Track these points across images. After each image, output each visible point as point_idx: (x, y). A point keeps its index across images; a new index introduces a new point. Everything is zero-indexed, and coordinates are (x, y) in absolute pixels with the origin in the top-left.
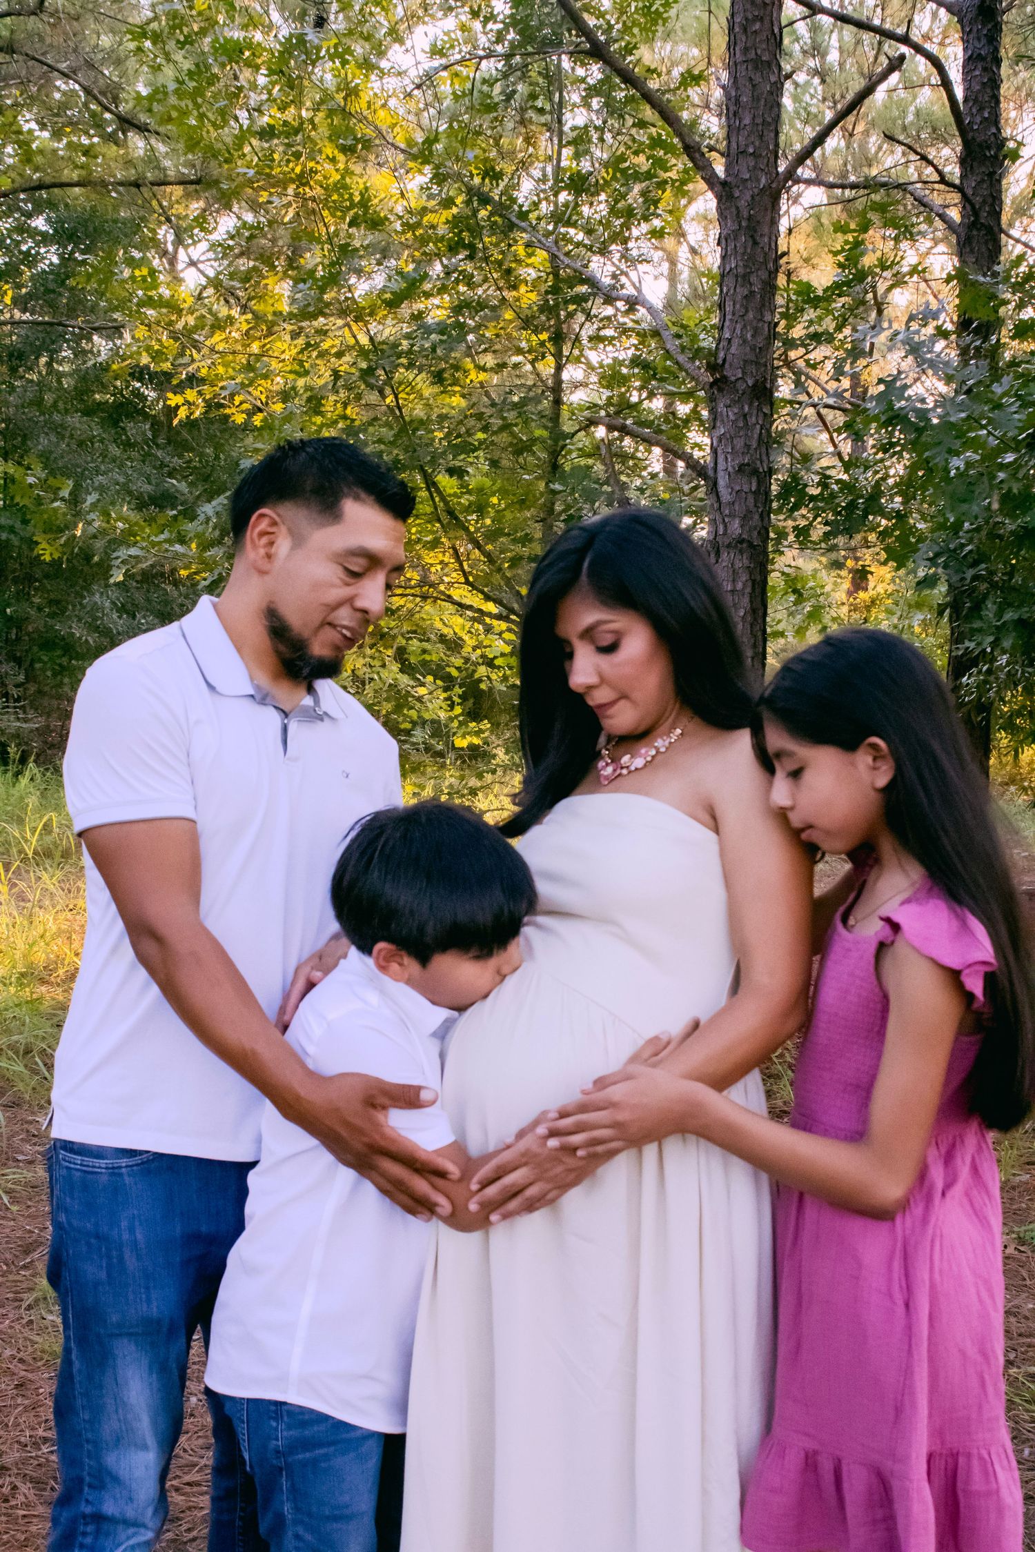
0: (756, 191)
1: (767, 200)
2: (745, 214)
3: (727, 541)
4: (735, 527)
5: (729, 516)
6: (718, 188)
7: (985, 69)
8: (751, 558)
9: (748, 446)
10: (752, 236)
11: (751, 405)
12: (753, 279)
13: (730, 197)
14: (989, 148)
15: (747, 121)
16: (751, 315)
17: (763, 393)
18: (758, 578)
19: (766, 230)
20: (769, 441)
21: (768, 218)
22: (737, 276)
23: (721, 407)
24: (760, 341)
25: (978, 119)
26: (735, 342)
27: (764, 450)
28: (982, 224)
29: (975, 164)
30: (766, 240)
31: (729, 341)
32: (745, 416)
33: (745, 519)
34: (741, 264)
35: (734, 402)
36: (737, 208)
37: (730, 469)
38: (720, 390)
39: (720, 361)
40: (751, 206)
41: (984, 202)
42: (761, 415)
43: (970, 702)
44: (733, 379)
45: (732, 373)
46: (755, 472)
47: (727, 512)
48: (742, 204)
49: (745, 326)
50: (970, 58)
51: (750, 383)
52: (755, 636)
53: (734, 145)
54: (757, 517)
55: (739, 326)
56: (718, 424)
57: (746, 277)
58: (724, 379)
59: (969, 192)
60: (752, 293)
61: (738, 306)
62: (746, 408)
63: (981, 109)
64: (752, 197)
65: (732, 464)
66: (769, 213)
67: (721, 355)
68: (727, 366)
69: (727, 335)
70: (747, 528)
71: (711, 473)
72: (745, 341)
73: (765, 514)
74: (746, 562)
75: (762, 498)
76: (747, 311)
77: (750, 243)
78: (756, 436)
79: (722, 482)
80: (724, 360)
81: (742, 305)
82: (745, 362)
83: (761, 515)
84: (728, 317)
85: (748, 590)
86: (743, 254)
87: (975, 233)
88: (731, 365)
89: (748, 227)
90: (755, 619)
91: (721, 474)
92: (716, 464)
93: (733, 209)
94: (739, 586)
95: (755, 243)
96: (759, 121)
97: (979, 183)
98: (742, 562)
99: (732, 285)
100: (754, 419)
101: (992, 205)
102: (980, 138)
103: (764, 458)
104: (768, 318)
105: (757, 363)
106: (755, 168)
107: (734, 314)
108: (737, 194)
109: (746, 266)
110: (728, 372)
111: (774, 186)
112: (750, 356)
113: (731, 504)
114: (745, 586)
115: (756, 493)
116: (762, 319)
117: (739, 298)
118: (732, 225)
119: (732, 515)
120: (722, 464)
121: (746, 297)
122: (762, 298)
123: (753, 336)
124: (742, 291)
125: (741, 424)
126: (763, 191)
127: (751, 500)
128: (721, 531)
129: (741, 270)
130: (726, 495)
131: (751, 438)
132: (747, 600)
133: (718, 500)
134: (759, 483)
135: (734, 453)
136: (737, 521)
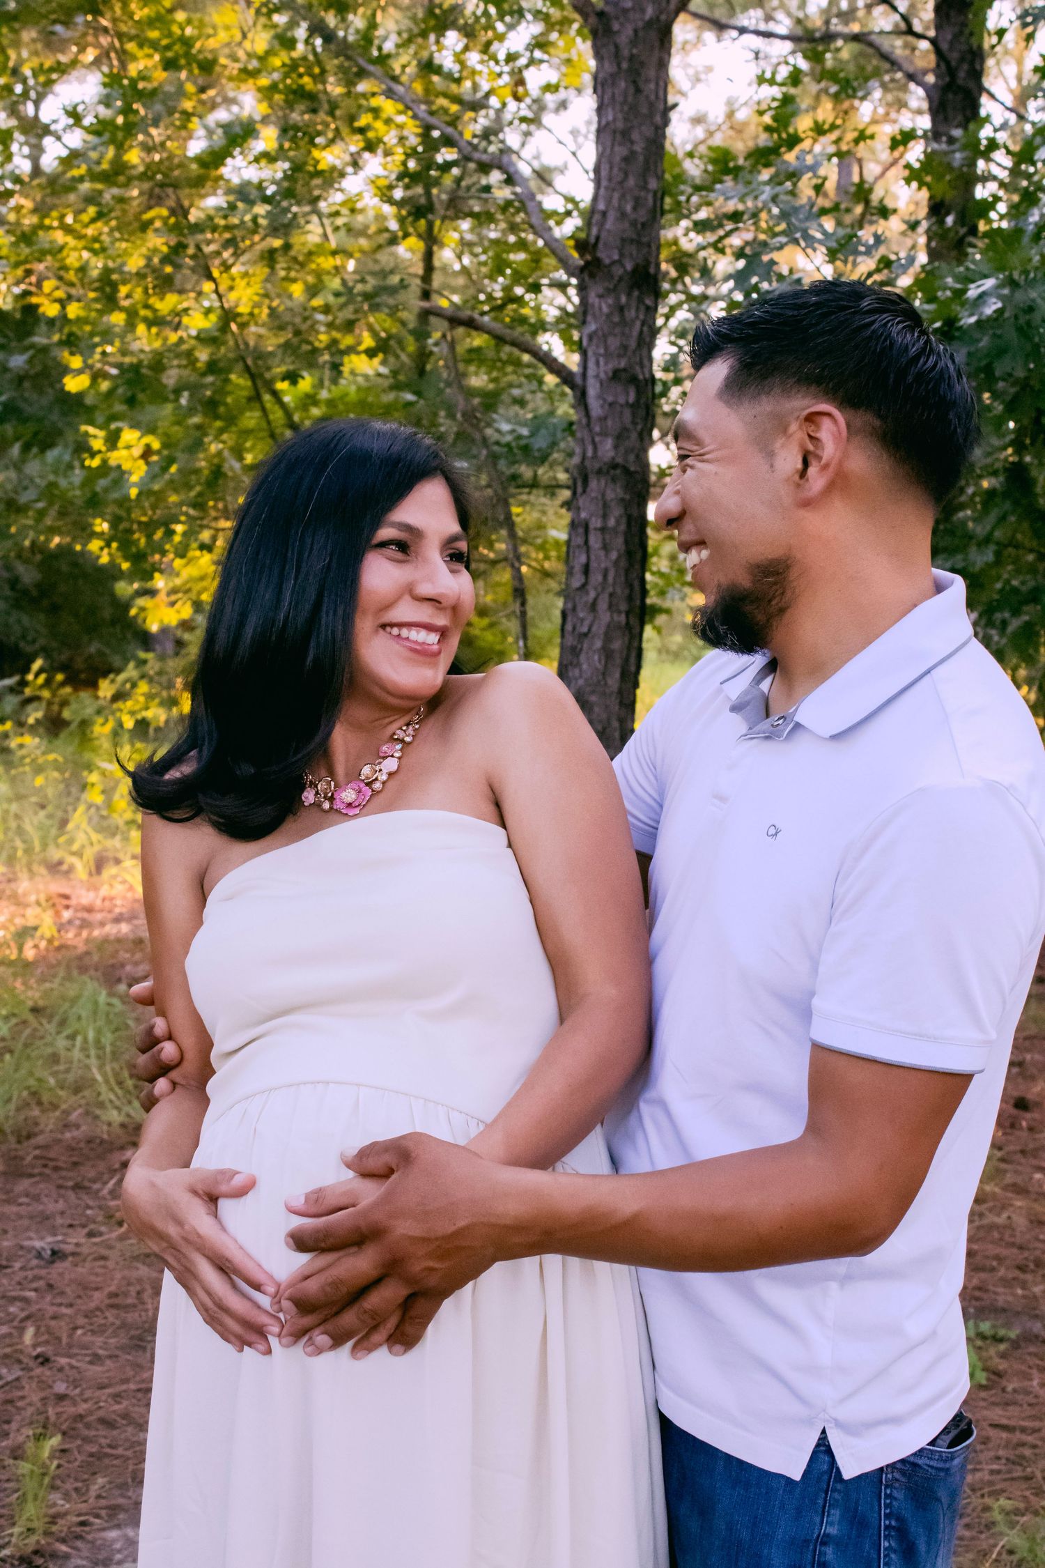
0: (640, 24)
1: (653, 35)
2: (626, 53)
3: (597, 466)
4: (607, 448)
5: (600, 434)
6: (593, 20)
8: (626, 488)
9: (625, 347)
10: (634, 82)
11: (629, 295)
12: (635, 136)
13: (608, 31)
16: (631, 182)
17: (645, 282)
19: (652, 74)
20: (648, 344)
21: (655, 59)
22: (615, 132)
23: (593, 298)
24: (642, 216)
26: (612, 216)
27: (645, 353)
28: (959, 87)
29: (953, 13)
30: (652, 86)
31: (604, 214)
32: (621, 309)
33: (619, 438)
34: (620, 116)
35: (608, 290)
36: (616, 46)
37: (602, 375)
38: (592, 276)
39: (592, 240)
40: (634, 42)
41: (962, 60)
42: (642, 308)
44: (607, 261)
45: (607, 255)
46: (633, 380)
47: (597, 429)
48: (622, 40)
49: (623, 196)
51: (629, 267)
52: (631, 586)
54: (634, 436)
55: (616, 195)
56: (589, 318)
57: (625, 134)
58: (598, 262)
59: (944, 46)
60: (633, 153)
61: (615, 170)
62: (623, 299)
64: (636, 31)
65: (606, 368)
66: (657, 51)
67: (594, 231)
68: (601, 245)
69: (601, 206)
70: (622, 449)
71: (578, 380)
72: (623, 215)
73: (645, 434)
74: (620, 492)
75: (642, 412)
76: (626, 174)
77: (632, 90)
78: (635, 333)
79: (592, 391)
80: (598, 238)
81: (620, 169)
82: (623, 240)
83: (641, 434)
84: (604, 183)
85: (623, 527)
86: (625, 102)
87: (950, 96)
88: (605, 244)
89: (630, 70)
90: (631, 565)
91: (591, 382)
92: (585, 370)
93: (612, 48)
94: (612, 522)
95: (638, 91)
97: (956, 37)
98: (614, 492)
100: (633, 313)
101: (972, 63)
103: (645, 359)
105: (639, 243)
107: (610, 180)
108: (617, 26)
109: (626, 119)
110: (601, 254)
111: (663, 17)
112: (630, 234)
113: (603, 419)
114: (618, 522)
115: (634, 407)
116: (644, 187)
117: (617, 159)
118: (609, 67)
119: (604, 434)
120: (591, 371)
121: (626, 160)
122: (647, 162)
123: (635, 208)
124: (621, 151)
125: (616, 319)
126: (649, 24)
127: (627, 414)
128: (590, 453)
129: (620, 125)
130: (596, 408)
131: (628, 337)
132: (620, 540)
133: (587, 414)
134: (638, 394)
135: (608, 355)
136: (610, 440)
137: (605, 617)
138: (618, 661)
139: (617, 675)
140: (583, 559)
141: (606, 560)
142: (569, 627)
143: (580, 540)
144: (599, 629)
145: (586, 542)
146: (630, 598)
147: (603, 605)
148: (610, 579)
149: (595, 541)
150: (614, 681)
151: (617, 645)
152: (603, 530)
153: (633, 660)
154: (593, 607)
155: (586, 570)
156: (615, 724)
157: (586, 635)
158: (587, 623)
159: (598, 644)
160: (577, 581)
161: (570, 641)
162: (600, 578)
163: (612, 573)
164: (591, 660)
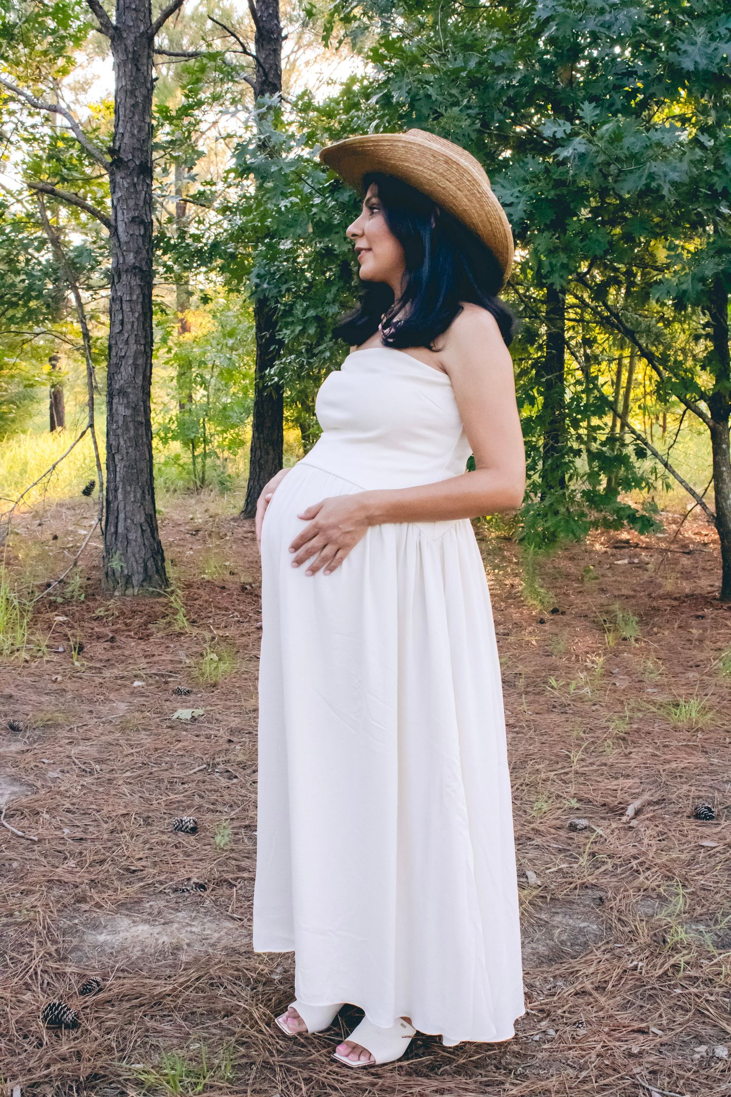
0: (138, 34)
1: (144, 40)
2: (131, 49)
3: (125, 268)
4: (131, 257)
5: (126, 251)
6: (111, 31)
8: (141, 279)
9: (137, 205)
10: (136, 65)
11: (138, 178)
12: (137, 93)
13: (120, 37)
14: (273, 33)
16: (136, 118)
17: (146, 170)
18: (146, 292)
19: (145, 61)
20: (149, 204)
21: (146, 53)
22: (126, 91)
23: (118, 179)
24: (143, 135)
25: (266, 15)
26: (127, 135)
27: (147, 208)
28: (270, 81)
29: (264, 43)
30: (145, 67)
31: (123, 134)
32: (135, 185)
33: (137, 253)
34: (129, 83)
35: (127, 175)
36: (125, 45)
37: (126, 220)
38: (118, 167)
39: (117, 148)
40: (135, 44)
41: (271, 68)
42: (145, 185)
43: (272, 385)
44: (126, 160)
45: (126, 156)
46: (142, 222)
47: (125, 248)
48: (129, 42)
49: (133, 125)
51: (138, 163)
52: (146, 331)
53: (121, 2)
54: (144, 252)
55: (129, 125)
56: (117, 190)
57: (132, 93)
58: (120, 160)
59: (262, 61)
60: (137, 103)
61: (128, 112)
62: (135, 179)
63: (267, 8)
64: (135, 38)
65: (128, 216)
66: (146, 50)
67: (118, 144)
68: (121, 151)
69: (121, 131)
70: (138, 259)
71: (113, 223)
72: (133, 135)
73: (151, 252)
74: (139, 282)
75: (147, 240)
76: (134, 115)
77: (135, 69)
78: (142, 198)
79: (121, 229)
80: (120, 147)
81: (130, 111)
82: (134, 149)
83: (147, 251)
84: (122, 118)
85: (141, 300)
86: (131, 76)
87: (265, 87)
88: (124, 151)
89: (133, 59)
90: (145, 320)
91: (120, 223)
92: (116, 216)
93: (123, 46)
94: (134, 298)
95: (138, 70)
97: (267, 56)
98: (135, 282)
99: (123, 97)
100: (140, 187)
101: (276, 70)
102: (268, 26)
103: (148, 213)
104: (147, 120)
105: (142, 150)
106: (137, 18)
107: (125, 117)
108: (125, 35)
109: (132, 85)
110: (122, 155)
111: (149, 31)
112: (137, 145)
113: (127, 243)
114: (138, 297)
115: (143, 236)
116: (144, 121)
117: (128, 106)
119: (129, 251)
120: (120, 217)
121: (133, 106)
122: (144, 107)
123: (139, 132)
124: (130, 101)
125: (132, 190)
126: (142, 34)
127: (140, 240)
128: (121, 261)
130: (123, 237)
131: (139, 199)
132: (140, 307)
133: (119, 241)
134: (146, 230)
135: (128, 209)
136: (132, 254)
137: (133, 347)
138: (141, 370)
139: (141, 377)
140: (120, 317)
141: (132, 318)
142: (113, 353)
143: (118, 307)
144: (131, 353)
145: (121, 308)
146: (146, 337)
147: (132, 341)
148: (135, 327)
149: (126, 307)
150: (139, 380)
151: (140, 362)
152: (130, 301)
153: (148, 370)
154: (127, 342)
155: (122, 323)
156: (141, 403)
157: (123, 357)
158: (123, 351)
159: (131, 361)
160: (117, 328)
161: (114, 360)
162: (130, 327)
163: (136, 324)
164: (126, 371)
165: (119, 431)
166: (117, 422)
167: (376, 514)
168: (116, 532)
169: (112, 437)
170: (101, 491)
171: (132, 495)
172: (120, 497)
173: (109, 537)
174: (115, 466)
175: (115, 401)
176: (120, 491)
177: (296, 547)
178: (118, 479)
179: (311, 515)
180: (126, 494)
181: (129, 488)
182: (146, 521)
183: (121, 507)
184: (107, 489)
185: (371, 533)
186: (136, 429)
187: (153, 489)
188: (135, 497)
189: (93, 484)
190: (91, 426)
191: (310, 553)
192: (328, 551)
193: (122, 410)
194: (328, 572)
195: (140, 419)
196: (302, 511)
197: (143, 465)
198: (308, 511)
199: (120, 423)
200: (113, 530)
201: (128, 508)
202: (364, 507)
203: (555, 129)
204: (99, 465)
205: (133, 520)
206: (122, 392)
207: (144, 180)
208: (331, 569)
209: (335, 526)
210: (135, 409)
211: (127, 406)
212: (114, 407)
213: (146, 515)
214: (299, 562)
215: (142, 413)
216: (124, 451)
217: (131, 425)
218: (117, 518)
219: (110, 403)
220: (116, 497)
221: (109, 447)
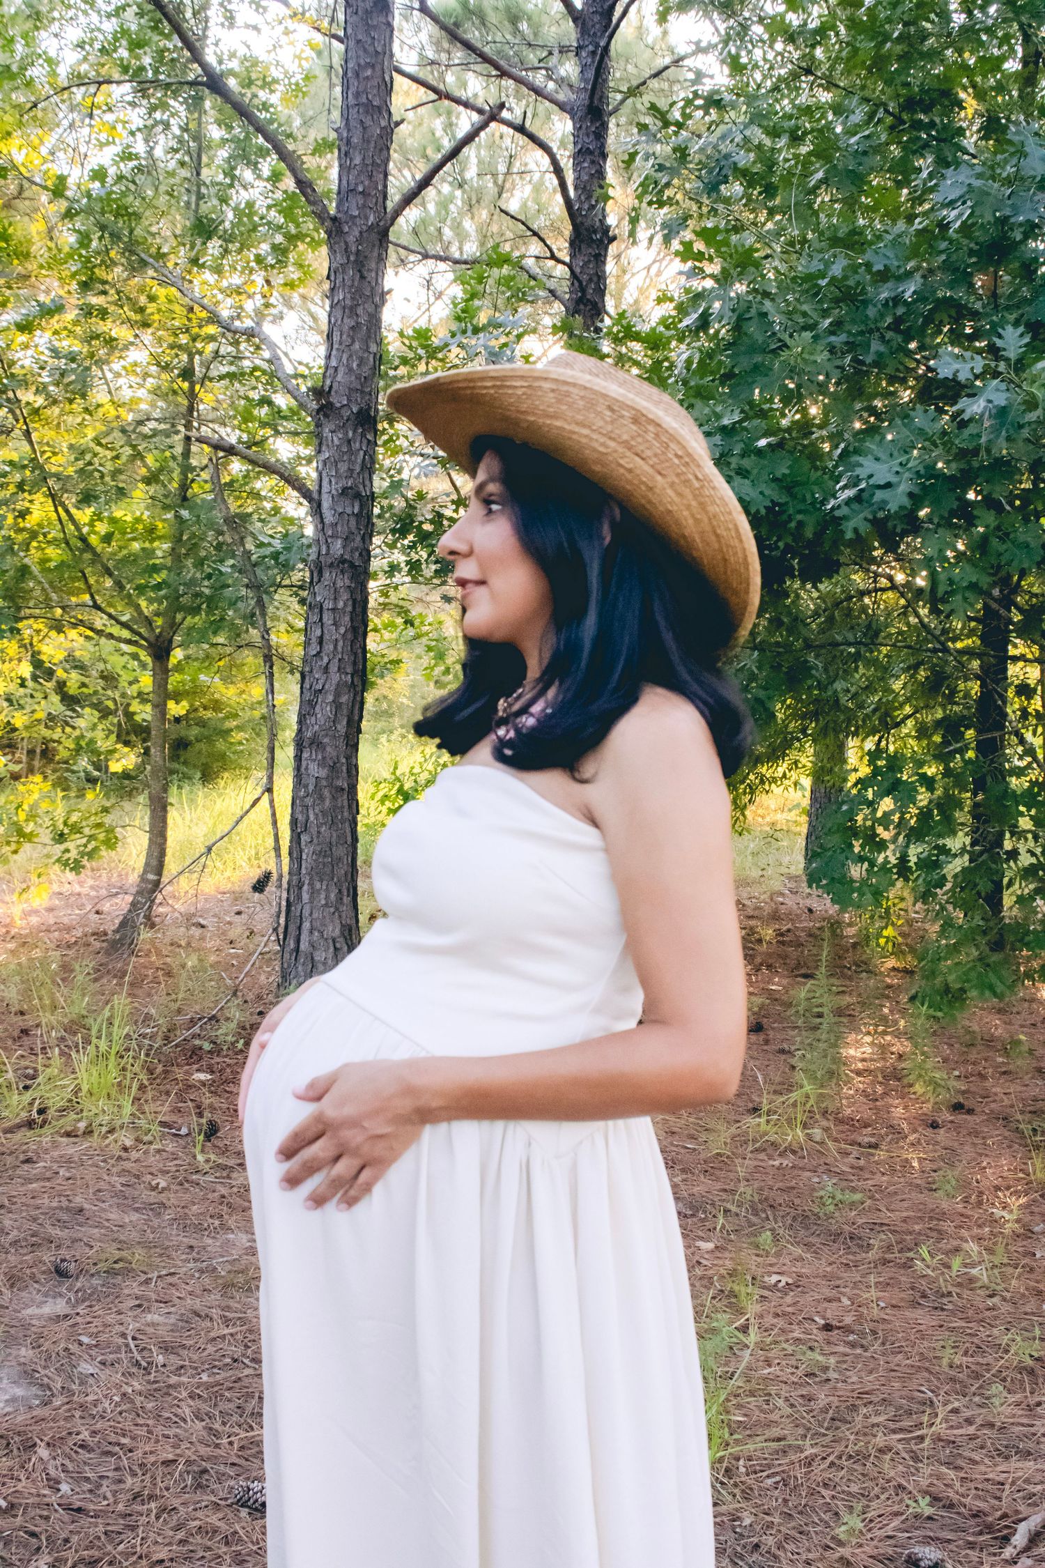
0: (365, 228)
1: (374, 237)
2: (354, 249)
3: (329, 561)
4: (337, 547)
5: (332, 537)
6: (328, 223)
7: (593, 162)
8: (351, 579)
9: (351, 470)
10: (360, 271)
11: (355, 432)
12: (360, 311)
13: (340, 232)
14: (595, 232)
15: (357, 160)
16: (357, 346)
17: (367, 422)
18: (358, 598)
19: (373, 265)
20: (370, 468)
21: (375, 254)
22: (344, 308)
23: (326, 432)
24: (366, 371)
25: (586, 207)
26: (341, 370)
27: (367, 475)
28: (588, 300)
29: (583, 246)
30: (373, 274)
31: (336, 369)
32: (349, 441)
33: (347, 540)
34: (348, 296)
35: (339, 428)
36: (346, 243)
37: (334, 492)
38: (326, 416)
39: (326, 390)
40: (359, 241)
41: (591, 280)
42: (365, 442)
44: (338, 405)
45: (338, 400)
46: (357, 496)
47: (330, 533)
48: (351, 239)
49: (351, 356)
50: (580, 151)
51: (355, 410)
52: (356, 654)
53: (344, 182)
54: (358, 539)
55: (345, 355)
56: (324, 448)
57: (353, 309)
58: (330, 406)
59: (578, 270)
60: (358, 325)
61: (344, 337)
62: (350, 434)
63: (589, 197)
64: (361, 232)
65: (337, 487)
66: (376, 250)
67: (328, 382)
68: (333, 393)
69: (334, 363)
70: (349, 549)
71: (315, 496)
72: (351, 370)
73: (367, 537)
74: (347, 582)
75: (364, 521)
76: (353, 341)
77: (357, 277)
78: (359, 461)
79: (326, 504)
80: (331, 387)
81: (348, 336)
82: (351, 389)
83: (363, 539)
84: (336, 346)
85: (349, 609)
86: (351, 287)
87: (582, 307)
88: (336, 392)
89: (356, 261)
90: (356, 638)
91: (325, 496)
92: (320, 486)
93: (342, 244)
94: (341, 604)
95: (362, 277)
96: (369, 161)
97: (586, 264)
98: (343, 582)
99: (340, 316)
100: (358, 445)
101: (598, 283)
102: (588, 223)
103: (367, 482)
104: (373, 349)
105: (362, 392)
106: (364, 206)
107: (341, 344)
108: (346, 229)
109: (353, 299)
110: (334, 399)
111: (381, 224)
112: (356, 385)
113: (334, 525)
114: (345, 605)
115: (358, 516)
116: (367, 350)
117: (346, 328)
118: (341, 259)
119: (335, 536)
120: (326, 486)
121: (353, 328)
122: (369, 330)
123: (358, 365)
124: (349, 322)
125: (345, 449)
126: (371, 228)
127: (353, 522)
128: (324, 552)
129: (348, 302)
130: (329, 517)
131: (354, 463)
132: (347, 618)
133: (322, 521)
134: (361, 506)
135: (338, 476)
136: (339, 542)
137: (335, 677)
138: (345, 712)
139: (345, 722)
140: (318, 633)
141: (335, 634)
142: (307, 685)
143: (316, 618)
144: (330, 687)
145: (321, 620)
146: (354, 664)
147: (334, 668)
148: (340, 649)
149: (328, 618)
150: (342, 727)
151: (344, 699)
152: (334, 610)
153: (356, 711)
154: (326, 670)
155: (321, 641)
156: (344, 760)
157: (320, 691)
158: (321, 682)
159: (330, 698)
160: (314, 649)
161: (307, 696)
162: (331, 647)
163: (340, 644)
164: (324, 711)
165: (309, 801)
166: (306, 786)
167: (434, 1104)
168: (297, 950)
169: (299, 809)
170: (280, 886)
171: (323, 896)
172: (305, 897)
173: (287, 956)
174: (301, 852)
175: (305, 755)
176: (305, 888)
177: (288, 1152)
178: (304, 871)
179: (316, 1093)
180: (313, 893)
181: (318, 885)
182: (342, 934)
183: (306, 913)
184: (289, 883)
185: (431, 1136)
186: (334, 798)
187: (355, 888)
188: (327, 897)
189: (267, 876)
190: (269, 790)
191: (310, 1169)
192: (342, 1168)
193: (314, 770)
194: (344, 1206)
195: (339, 783)
196: (301, 1081)
197: (340, 851)
198: (311, 1086)
199: (311, 788)
200: (292, 945)
201: (315, 915)
202: (409, 1091)
203: (956, 366)
204: (277, 849)
205: (321, 933)
206: (316, 743)
207: (363, 435)
208: (351, 1202)
209: (354, 1123)
210: (333, 768)
211: (322, 764)
212: (304, 763)
213: (342, 925)
214: (292, 1181)
215: (345, 775)
216: (314, 830)
217: (326, 793)
218: (300, 928)
219: (298, 758)
220: (299, 897)
221: (294, 822)
